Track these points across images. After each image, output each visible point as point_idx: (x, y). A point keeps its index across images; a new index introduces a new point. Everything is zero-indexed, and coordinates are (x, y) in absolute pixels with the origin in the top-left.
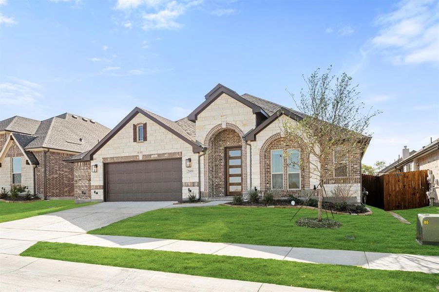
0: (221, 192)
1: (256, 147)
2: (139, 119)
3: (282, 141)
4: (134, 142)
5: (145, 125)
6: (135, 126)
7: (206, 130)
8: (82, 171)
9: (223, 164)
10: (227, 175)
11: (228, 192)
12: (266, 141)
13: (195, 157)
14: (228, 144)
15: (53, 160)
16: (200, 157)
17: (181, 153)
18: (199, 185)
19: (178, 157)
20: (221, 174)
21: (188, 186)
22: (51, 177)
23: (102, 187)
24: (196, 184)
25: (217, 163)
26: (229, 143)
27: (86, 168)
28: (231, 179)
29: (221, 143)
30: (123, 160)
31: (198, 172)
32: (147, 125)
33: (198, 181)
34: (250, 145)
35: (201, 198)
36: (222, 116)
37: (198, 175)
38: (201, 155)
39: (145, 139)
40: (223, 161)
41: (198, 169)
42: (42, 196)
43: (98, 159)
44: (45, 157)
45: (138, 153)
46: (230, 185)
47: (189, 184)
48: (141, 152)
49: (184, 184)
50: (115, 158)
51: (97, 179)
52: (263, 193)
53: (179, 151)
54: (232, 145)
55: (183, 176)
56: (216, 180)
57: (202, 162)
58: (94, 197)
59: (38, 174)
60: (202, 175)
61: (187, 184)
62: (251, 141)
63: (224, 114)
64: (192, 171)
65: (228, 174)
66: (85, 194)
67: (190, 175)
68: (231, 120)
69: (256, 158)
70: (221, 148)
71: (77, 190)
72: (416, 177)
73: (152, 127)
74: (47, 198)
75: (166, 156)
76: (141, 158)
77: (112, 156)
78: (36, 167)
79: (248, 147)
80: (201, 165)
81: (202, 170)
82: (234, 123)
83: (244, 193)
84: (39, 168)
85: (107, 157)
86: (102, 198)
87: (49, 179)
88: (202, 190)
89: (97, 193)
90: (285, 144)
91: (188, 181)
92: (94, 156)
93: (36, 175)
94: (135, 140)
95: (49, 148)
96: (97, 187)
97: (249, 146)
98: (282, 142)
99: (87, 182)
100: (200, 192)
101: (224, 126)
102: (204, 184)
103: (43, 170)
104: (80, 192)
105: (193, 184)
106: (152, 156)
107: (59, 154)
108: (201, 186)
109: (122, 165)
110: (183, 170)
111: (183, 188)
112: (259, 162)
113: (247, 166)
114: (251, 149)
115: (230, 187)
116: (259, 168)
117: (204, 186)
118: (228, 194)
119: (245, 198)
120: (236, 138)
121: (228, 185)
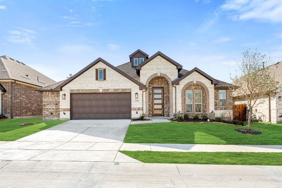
0: (150, 114)
1: (179, 88)
2: (100, 66)
4: (96, 80)
5: (105, 70)
6: (97, 70)
7: (147, 76)
8: (50, 98)
9: (151, 97)
12: (185, 85)
13: (140, 92)
15: (16, 89)
16: (143, 92)
17: (131, 89)
19: (129, 91)
20: (150, 103)
21: (135, 110)
22: (15, 102)
23: (69, 110)
24: (141, 109)
26: (155, 85)
27: (53, 96)
29: (150, 84)
30: (87, 92)
32: (106, 70)
33: (142, 107)
34: (175, 87)
36: (157, 69)
37: (141, 103)
38: (144, 91)
39: (105, 79)
41: (142, 100)
42: (8, 115)
43: (66, 90)
44: (12, 86)
45: (99, 88)
47: (136, 109)
48: (101, 87)
49: (132, 109)
50: (80, 91)
51: (65, 104)
52: (183, 115)
53: (129, 88)
54: (157, 86)
55: (132, 104)
57: (144, 95)
58: (62, 116)
59: (5, 99)
60: (144, 103)
61: (134, 109)
62: (176, 85)
63: (159, 68)
64: (139, 101)
65: (153, 103)
66: (52, 114)
67: (137, 103)
68: (163, 72)
69: (179, 95)
70: (150, 88)
71: (45, 111)
72: (241, 107)
73: (109, 72)
74: (13, 117)
75: (120, 91)
76: (101, 91)
77: (78, 89)
78: (4, 94)
80: (144, 97)
81: (144, 100)
82: (165, 73)
83: (171, 114)
84: (6, 94)
85: (74, 89)
86: (69, 117)
87: (14, 103)
88: (144, 112)
89: (65, 114)
90: (194, 88)
91: (136, 107)
92: (63, 88)
93: (3, 99)
94: (97, 79)
95: (15, 80)
96: (65, 110)
98: (192, 87)
99: (54, 106)
100: (143, 114)
101: (159, 75)
103: (10, 96)
104: (48, 113)
105: (139, 109)
106: (109, 90)
107: (20, 85)
108: (144, 110)
109: (85, 96)
110: (132, 100)
111: (132, 111)
112: (181, 97)
113: (173, 99)
114: (176, 89)
115: (155, 111)
116: (181, 100)
117: (145, 110)
118: (154, 115)
119: (172, 118)
120: (160, 82)
121: (153, 110)
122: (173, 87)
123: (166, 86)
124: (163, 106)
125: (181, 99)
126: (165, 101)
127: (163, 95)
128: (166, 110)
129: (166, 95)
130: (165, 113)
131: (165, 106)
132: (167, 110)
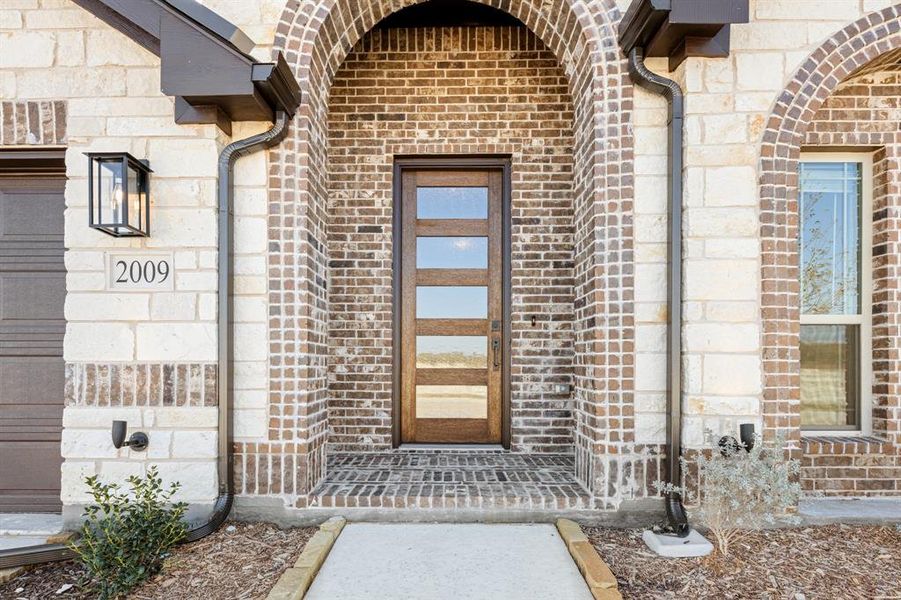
0: (367, 424)
1: (729, 101)
3: (878, 91)
9: (383, 254)
10: (400, 322)
11: (406, 421)
12: (818, 54)
13: (186, 155)
14: (422, 139)
17: (61, 109)
18: (223, 386)
20: (371, 316)
21: (116, 396)
24: (197, 383)
25: (349, 245)
26: (423, 134)
28: (426, 345)
29: (372, 127)
31: (211, 281)
33: (208, 353)
34: (672, 90)
35: (242, 495)
37: (209, 307)
40: (386, 236)
41: (210, 259)
46: (417, 383)
47: (130, 381)
49: (76, 380)
53: (39, 91)
54: (445, 146)
55: (69, 312)
56: (342, 352)
60: (253, 310)
61: (103, 381)
64: (163, 271)
65: (408, 319)
67: (134, 301)
70: (374, 160)
79: (648, 109)
81: (253, 267)
83: (605, 459)
88: (252, 428)
91: (125, 359)
97: (660, 103)
100: (230, 453)
102: (264, 381)
105: (167, 386)
108: (241, 402)
110: (69, 260)
111: (69, 414)
112: (756, 225)
113: (639, 251)
114: (675, 122)
115: (420, 389)
116: (755, 266)
117: (262, 399)
118: (409, 432)
119: (617, 502)
120: (469, 108)
121: (407, 381)
122: (641, 98)
123: (537, 142)
124: (501, 349)
125: (753, 247)
126: (518, 301)
127: (506, 239)
128: (528, 388)
129: (527, 238)
130: (518, 422)
131: (523, 345)
132: (539, 388)
